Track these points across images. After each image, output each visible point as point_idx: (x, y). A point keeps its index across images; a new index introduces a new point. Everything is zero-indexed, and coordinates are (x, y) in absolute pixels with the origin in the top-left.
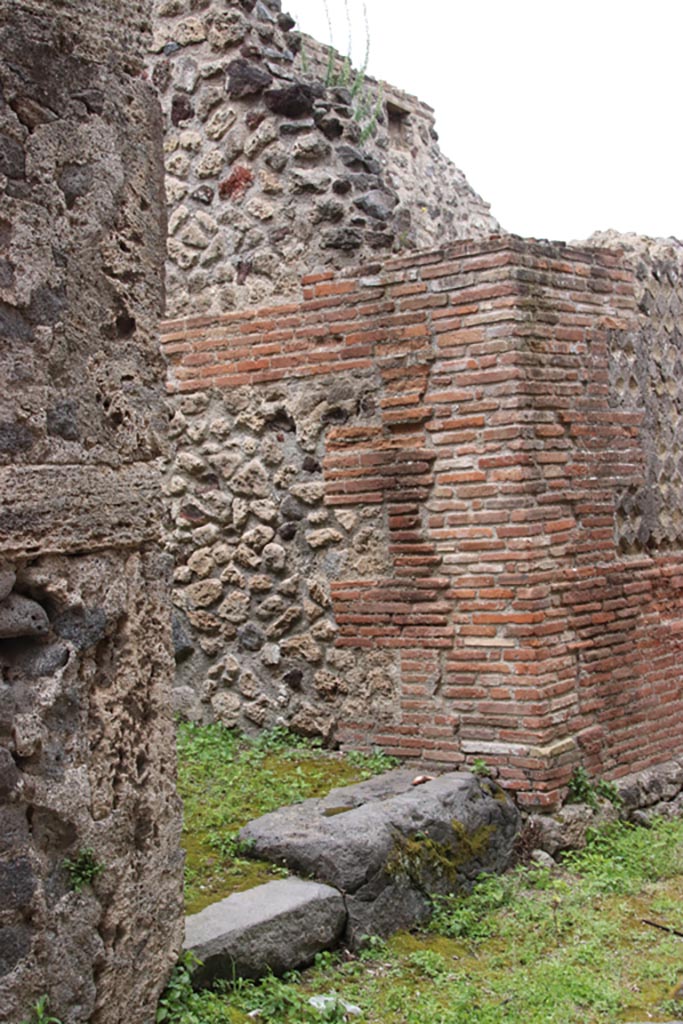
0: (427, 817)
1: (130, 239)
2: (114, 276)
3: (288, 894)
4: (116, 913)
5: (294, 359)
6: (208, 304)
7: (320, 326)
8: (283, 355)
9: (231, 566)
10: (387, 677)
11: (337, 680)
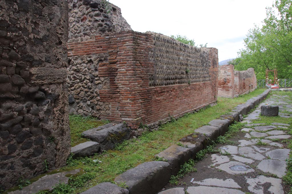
0: (115, 131)
1: (62, 27)
2: (58, 34)
3: (90, 144)
4: (58, 146)
5: (93, 50)
6: (78, 40)
7: (98, 45)
8: (91, 50)
9: (81, 87)
10: (109, 107)
11: (100, 108)
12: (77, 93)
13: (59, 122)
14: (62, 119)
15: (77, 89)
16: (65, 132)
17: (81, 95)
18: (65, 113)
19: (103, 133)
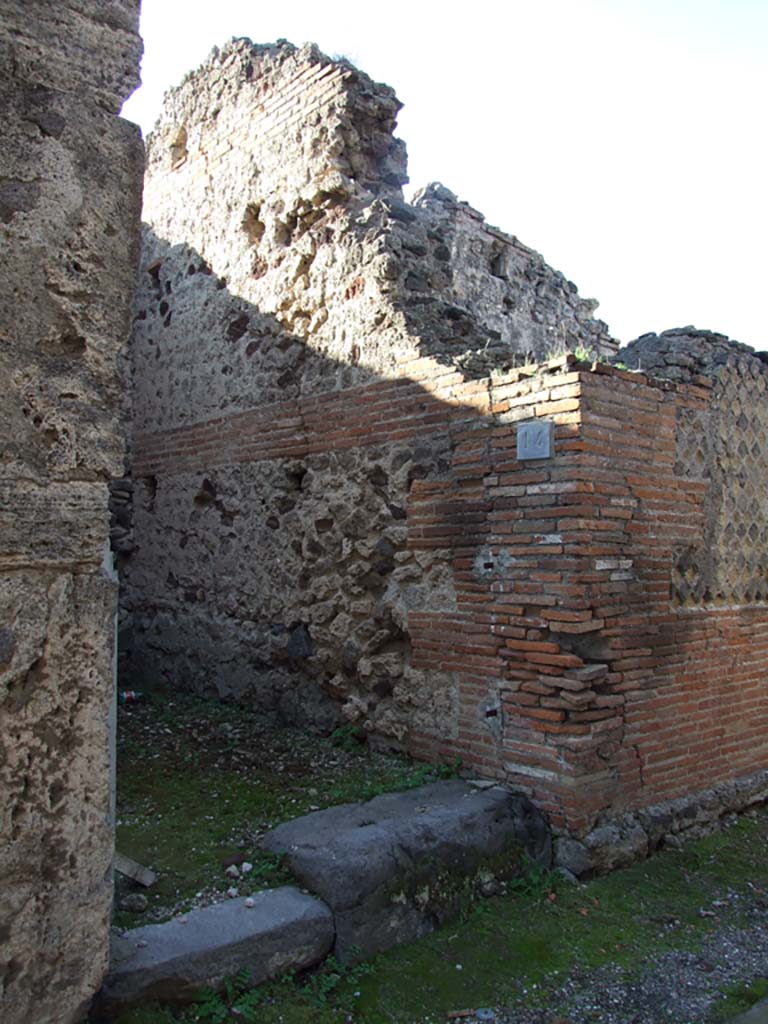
0: (443, 838)
1: (88, 260)
2: (62, 294)
3: (287, 906)
5: (389, 424)
6: (333, 383)
7: (410, 397)
8: (383, 422)
10: (448, 697)
12: (323, 619)
13: (24, 796)
14: (50, 779)
15: (324, 599)
16: (73, 859)
17: (336, 629)
18: (80, 744)
19: (360, 852)
